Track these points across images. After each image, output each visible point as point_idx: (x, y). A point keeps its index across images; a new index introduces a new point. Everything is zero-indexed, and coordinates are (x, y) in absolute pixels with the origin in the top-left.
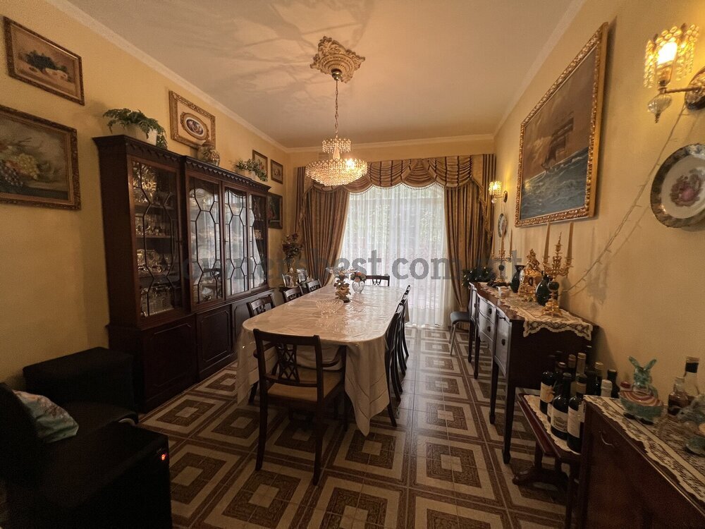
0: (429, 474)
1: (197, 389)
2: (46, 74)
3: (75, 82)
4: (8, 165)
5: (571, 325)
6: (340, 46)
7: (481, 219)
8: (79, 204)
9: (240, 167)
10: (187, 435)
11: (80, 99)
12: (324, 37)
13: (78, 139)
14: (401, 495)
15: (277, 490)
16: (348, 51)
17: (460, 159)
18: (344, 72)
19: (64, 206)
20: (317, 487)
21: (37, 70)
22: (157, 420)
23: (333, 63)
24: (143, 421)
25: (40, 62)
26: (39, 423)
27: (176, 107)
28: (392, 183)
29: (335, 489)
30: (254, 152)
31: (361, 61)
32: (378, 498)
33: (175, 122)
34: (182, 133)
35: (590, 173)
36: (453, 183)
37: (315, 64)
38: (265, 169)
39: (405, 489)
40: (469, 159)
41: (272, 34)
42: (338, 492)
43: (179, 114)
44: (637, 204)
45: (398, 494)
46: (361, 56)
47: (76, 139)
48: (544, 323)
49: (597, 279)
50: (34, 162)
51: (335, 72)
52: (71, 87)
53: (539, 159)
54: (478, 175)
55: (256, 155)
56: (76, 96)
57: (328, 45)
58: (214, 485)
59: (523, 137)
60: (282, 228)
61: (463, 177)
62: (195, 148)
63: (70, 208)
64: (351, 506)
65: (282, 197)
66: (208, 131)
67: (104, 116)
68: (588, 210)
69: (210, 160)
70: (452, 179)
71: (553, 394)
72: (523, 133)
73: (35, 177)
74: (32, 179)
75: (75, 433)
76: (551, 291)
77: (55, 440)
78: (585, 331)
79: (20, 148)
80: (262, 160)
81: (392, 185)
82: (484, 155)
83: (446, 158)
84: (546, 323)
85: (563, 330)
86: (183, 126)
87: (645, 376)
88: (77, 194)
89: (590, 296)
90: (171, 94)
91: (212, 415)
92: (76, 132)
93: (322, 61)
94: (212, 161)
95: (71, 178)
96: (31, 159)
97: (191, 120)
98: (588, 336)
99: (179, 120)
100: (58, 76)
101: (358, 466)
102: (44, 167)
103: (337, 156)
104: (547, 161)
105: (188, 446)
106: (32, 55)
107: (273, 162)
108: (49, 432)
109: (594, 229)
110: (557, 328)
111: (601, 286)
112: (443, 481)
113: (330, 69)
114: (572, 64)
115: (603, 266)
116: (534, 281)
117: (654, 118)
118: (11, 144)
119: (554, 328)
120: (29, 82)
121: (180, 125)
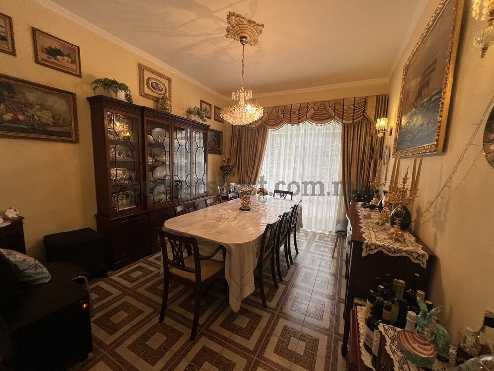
0: (276, 351)
1: (148, 259)
2: (57, 60)
3: (75, 63)
4: (35, 117)
5: (406, 252)
6: (243, 18)
7: (372, 149)
8: (78, 139)
9: (189, 112)
10: (130, 289)
11: (78, 74)
12: (229, 13)
13: (77, 99)
14: (248, 362)
15: (167, 338)
16: (250, 21)
17: (356, 100)
18: (249, 39)
19: (68, 141)
20: (192, 342)
21: (52, 57)
22: (118, 276)
23: (239, 32)
24: (110, 276)
25: (53, 53)
26: (25, 273)
27: (143, 74)
28: (299, 121)
29: (204, 346)
30: (202, 102)
31: (261, 27)
32: (230, 361)
33: (142, 84)
34: (147, 91)
35: (442, 111)
36: (349, 120)
37: (228, 34)
38: (210, 113)
39: (253, 359)
40: (364, 100)
41: (193, 16)
42: (205, 349)
43: (146, 78)
44: (473, 143)
45: (246, 361)
46: (260, 24)
47: (75, 99)
48: (381, 247)
49: (440, 212)
50: (50, 115)
51: (242, 39)
52: (73, 67)
53: (412, 99)
54: (370, 112)
55: (203, 104)
56: (77, 72)
57: (233, 18)
58: (131, 327)
59: (404, 79)
60: (221, 154)
61: (358, 115)
62: (156, 100)
63: (72, 142)
64: (209, 362)
65: (222, 132)
66: (166, 89)
67: (92, 83)
68: (436, 146)
69: (165, 109)
70: (348, 116)
71: (371, 312)
72: (404, 75)
73: (51, 124)
74: (49, 124)
75: (47, 281)
76: (396, 218)
77: (35, 284)
78: (421, 259)
79: (43, 107)
80: (207, 107)
81: (299, 122)
82: (377, 96)
83: (344, 99)
84: (383, 247)
85: (399, 255)
86: (148, 87)
87: (426, 322)
88: (77, 134)
89: (434, 227)
90: (140, 65)
91: (149, 278)
92: (76, 95)
93: (232, 32)
94: (166, 109)
95: (73, 124)
96: (48, 113)
97: (154, 82)
98: (423, 263)
99: (145, 83)
100: (64, 61)
101: (226, 333)
102: (56, 117)
103: (242, 102)
104: (416, 100)
105: (128, 296)
106: (49, 49)
107: (216, 107)
108: (31, 279)
109: (442, 164)
110: (394, 253)
111: (442, 218)
112: (284, 359)
113: (238, 37)
114: (439, 6)
115: (445, 201)
116: (393, 207)
117: (480, 53)
118: (37, 104)
119: (390, 252)
120: (47, 66)
121: (146, 86)
